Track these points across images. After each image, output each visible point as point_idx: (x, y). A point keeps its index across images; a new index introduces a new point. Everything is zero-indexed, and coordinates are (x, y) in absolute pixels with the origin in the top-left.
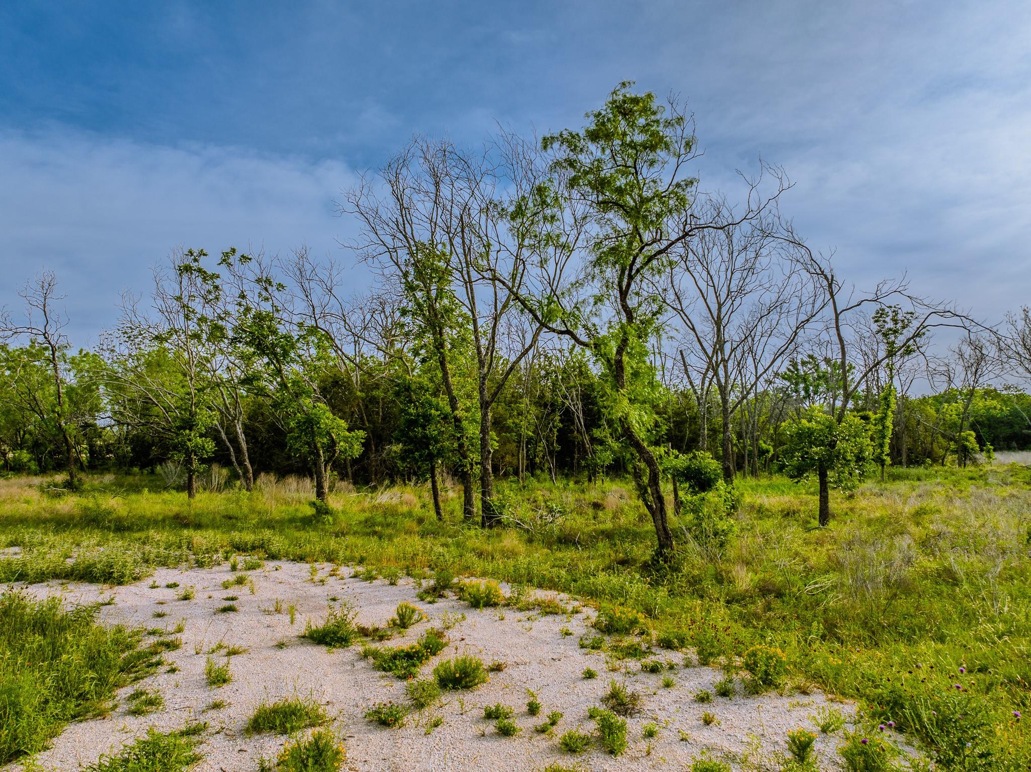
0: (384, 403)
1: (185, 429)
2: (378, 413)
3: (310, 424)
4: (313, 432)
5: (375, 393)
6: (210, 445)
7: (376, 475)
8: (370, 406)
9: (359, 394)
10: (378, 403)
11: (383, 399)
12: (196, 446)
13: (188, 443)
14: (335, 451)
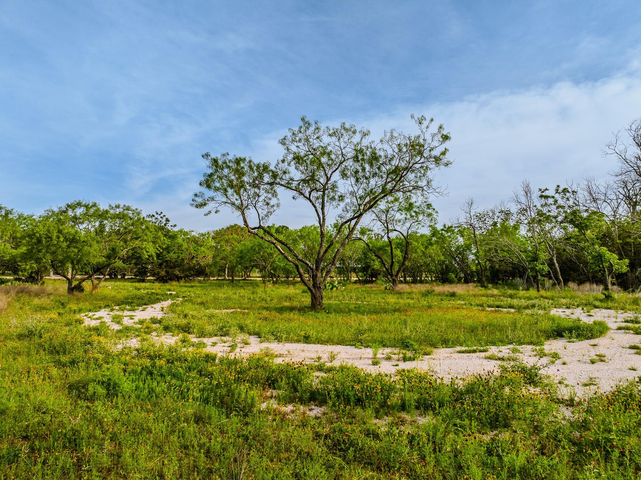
0: (634, 245)
1: (534, 261)
2: (631, 251)
3: (600, 258)
4: (602, 260)
5: (628, 240)
6: (546, 268)
7: (632, 285)
8: (625, 247)
9: (618, 241)
10: (631, 245)
11: (633, 243)
12: (540, 269)
13: (537, 268)
14: (613, 270)
